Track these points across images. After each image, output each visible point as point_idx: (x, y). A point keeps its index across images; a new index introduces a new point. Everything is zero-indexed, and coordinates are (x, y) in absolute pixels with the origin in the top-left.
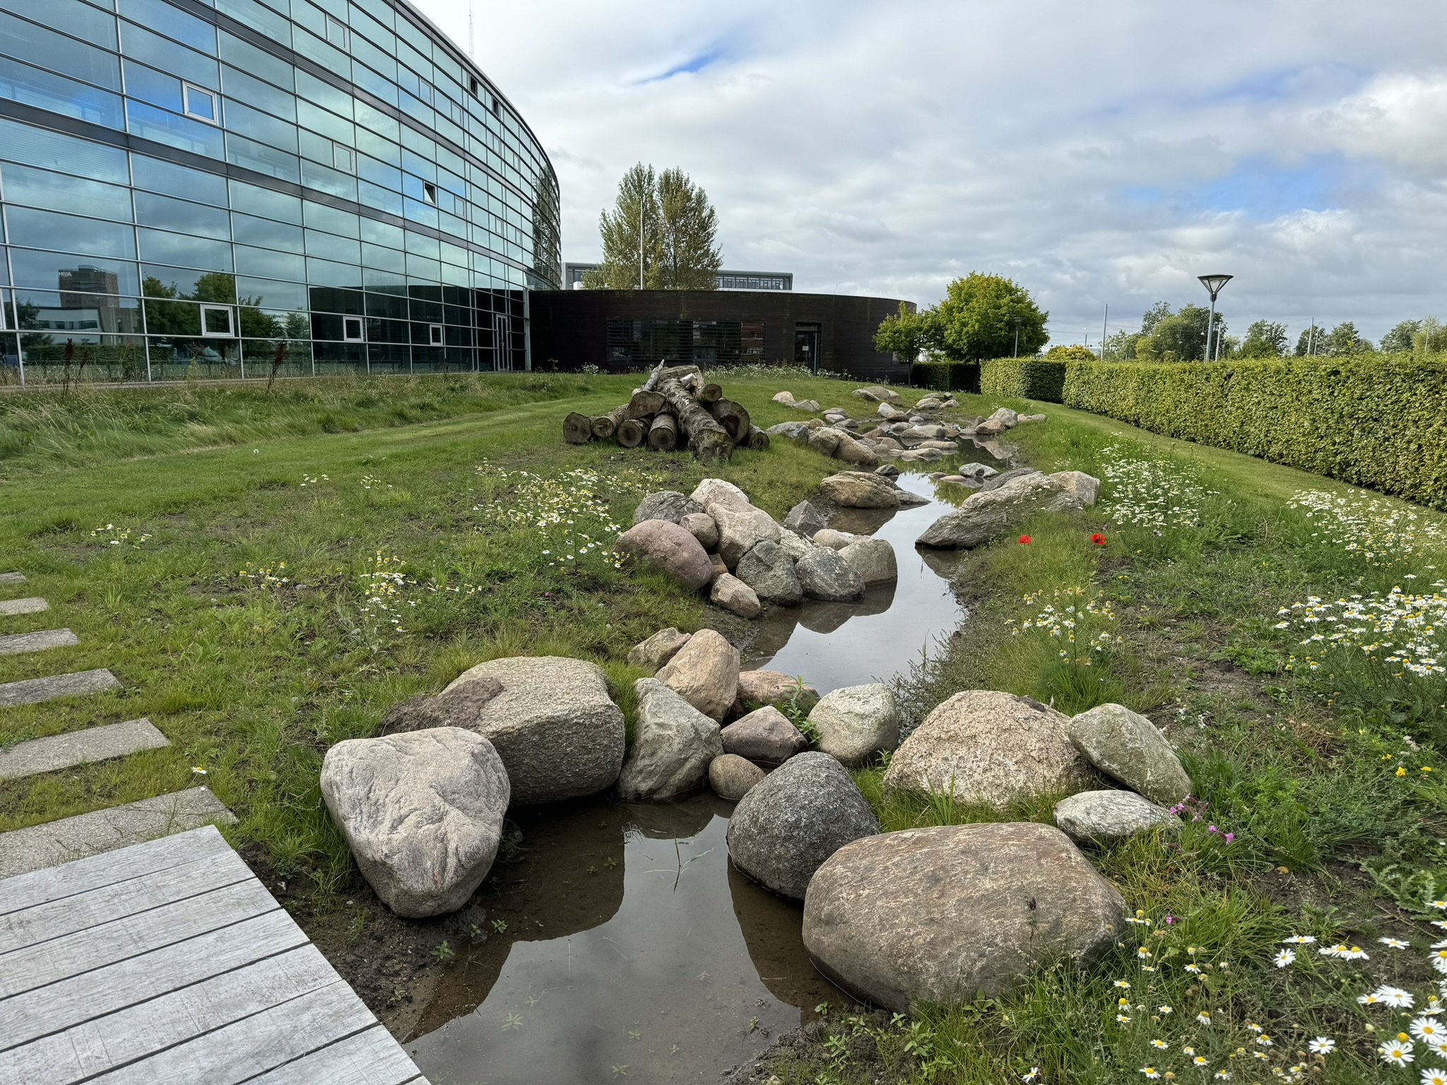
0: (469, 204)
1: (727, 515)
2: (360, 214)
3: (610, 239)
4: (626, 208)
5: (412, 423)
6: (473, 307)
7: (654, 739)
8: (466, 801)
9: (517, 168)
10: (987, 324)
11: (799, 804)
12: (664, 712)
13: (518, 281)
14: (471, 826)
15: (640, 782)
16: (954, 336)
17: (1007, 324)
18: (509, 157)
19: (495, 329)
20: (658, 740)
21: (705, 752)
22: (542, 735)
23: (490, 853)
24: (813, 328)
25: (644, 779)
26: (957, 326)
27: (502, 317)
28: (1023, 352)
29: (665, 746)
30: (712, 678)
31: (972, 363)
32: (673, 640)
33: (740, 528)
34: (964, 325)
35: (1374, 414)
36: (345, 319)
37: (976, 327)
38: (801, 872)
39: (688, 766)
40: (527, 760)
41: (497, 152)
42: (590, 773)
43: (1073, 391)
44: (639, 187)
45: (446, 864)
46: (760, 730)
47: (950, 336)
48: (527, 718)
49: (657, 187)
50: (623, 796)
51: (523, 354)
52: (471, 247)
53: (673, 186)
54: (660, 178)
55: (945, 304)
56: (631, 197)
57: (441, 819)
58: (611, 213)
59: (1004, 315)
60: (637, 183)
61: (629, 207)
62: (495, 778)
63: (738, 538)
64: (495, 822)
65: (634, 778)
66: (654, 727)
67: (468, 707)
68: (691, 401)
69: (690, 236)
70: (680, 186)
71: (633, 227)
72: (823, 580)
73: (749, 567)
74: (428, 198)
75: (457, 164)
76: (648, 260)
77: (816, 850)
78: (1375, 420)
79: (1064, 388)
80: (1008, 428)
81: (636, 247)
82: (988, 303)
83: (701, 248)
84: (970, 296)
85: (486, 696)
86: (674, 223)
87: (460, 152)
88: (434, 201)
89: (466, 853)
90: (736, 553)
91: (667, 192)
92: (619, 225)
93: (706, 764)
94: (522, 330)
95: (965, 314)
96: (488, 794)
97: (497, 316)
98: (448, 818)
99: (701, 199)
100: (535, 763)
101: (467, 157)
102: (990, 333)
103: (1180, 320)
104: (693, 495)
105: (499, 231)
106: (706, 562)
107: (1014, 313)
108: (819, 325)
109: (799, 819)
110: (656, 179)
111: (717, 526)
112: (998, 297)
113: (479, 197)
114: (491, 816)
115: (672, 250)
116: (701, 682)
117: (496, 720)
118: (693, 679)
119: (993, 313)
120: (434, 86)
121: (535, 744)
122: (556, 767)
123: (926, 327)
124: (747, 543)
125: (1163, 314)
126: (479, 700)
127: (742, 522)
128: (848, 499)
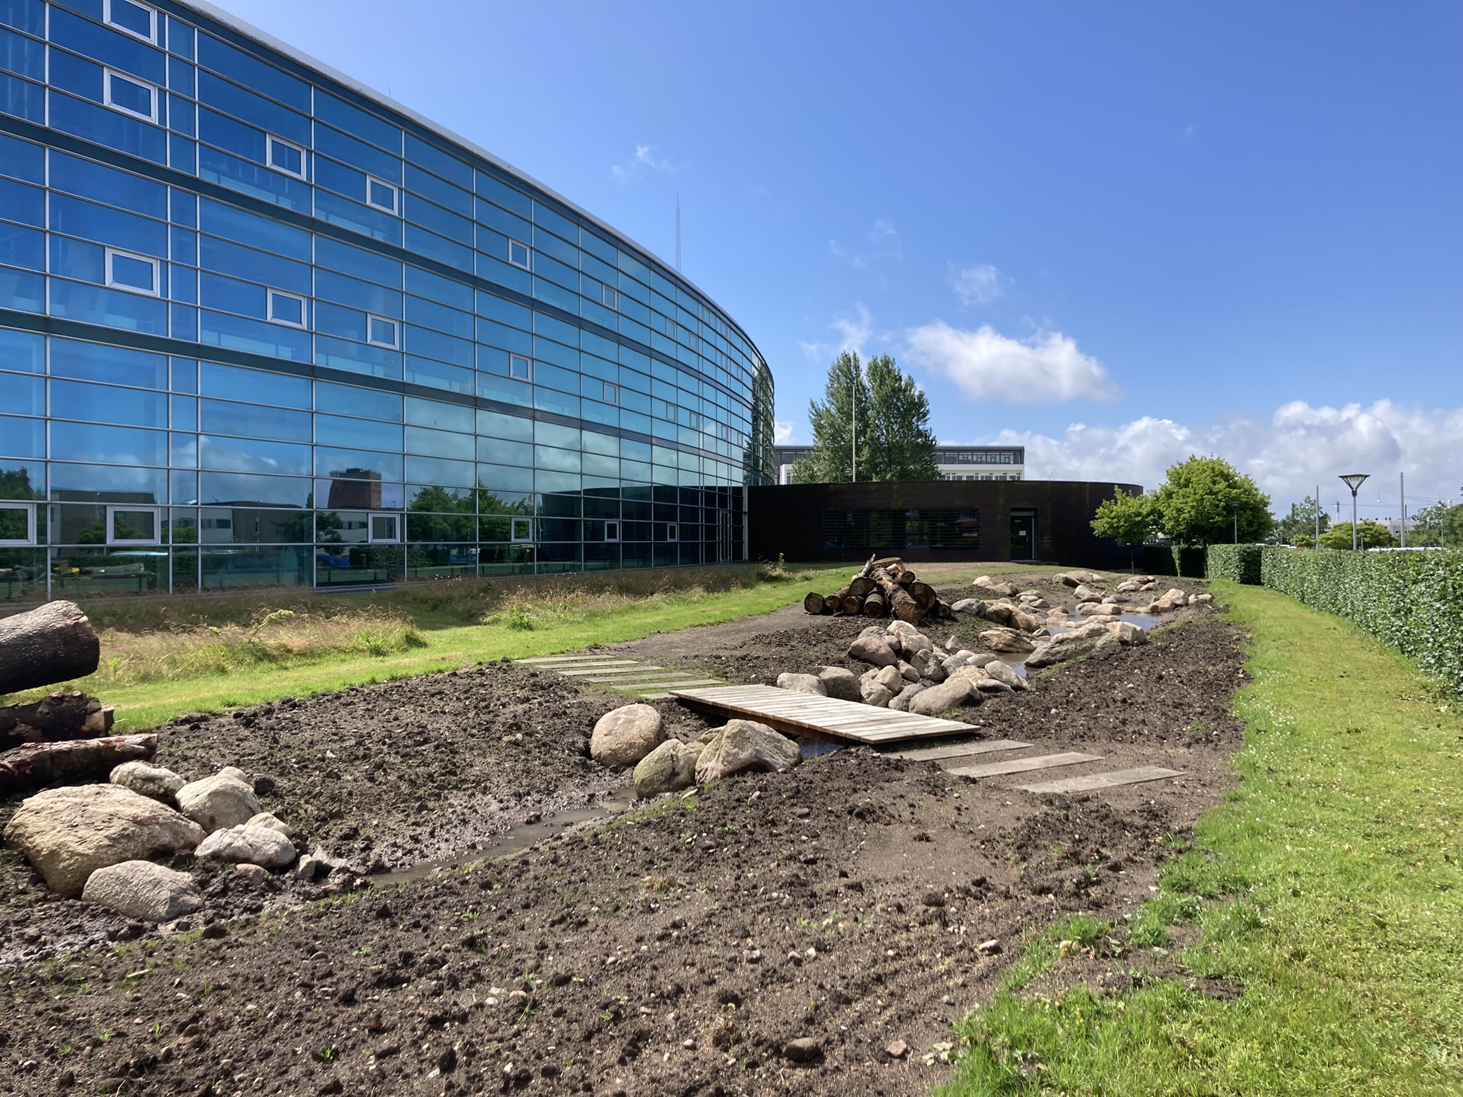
0: (702, 417)
6: (702, 504)
13: (737, 477)
18: (734, 370)
19: (719, 524)
24: (1032, 514)
26: (1175, 512)
27: (725, 512)
31: (1198, 547)
34: (1181, 511)
36: (606, 522)
37: (1193, 513)
43: (1267, 574)
47: (1169, 521)
51: (741, 544)
52: (702, 453)
53: (883, 371)
54: (868, 367)
55: (1164, 489)
58: (820, 400)
59: (1221, 501)
60: (846, 370)
63: (911, 647)
68: (894, 583)
79: (1262, 571)
80: (1177, 605)
82: (1204, 489)
87: (695, 374)
91: (877, 375)
92: (828, 411)
94: (741, 523)
97: (721, 513)
99: (910, 383)
101: (701, 376)
102: (1207, 519)
104: (889, 627)
105: (724, 436)
107: (1231, 498)
108: (1035, 510)
110: (864, 366)
111: (900, 642)
112: (1214, 483)
119: (1209, 499)
127: (912, 640)
128: (996, 645)
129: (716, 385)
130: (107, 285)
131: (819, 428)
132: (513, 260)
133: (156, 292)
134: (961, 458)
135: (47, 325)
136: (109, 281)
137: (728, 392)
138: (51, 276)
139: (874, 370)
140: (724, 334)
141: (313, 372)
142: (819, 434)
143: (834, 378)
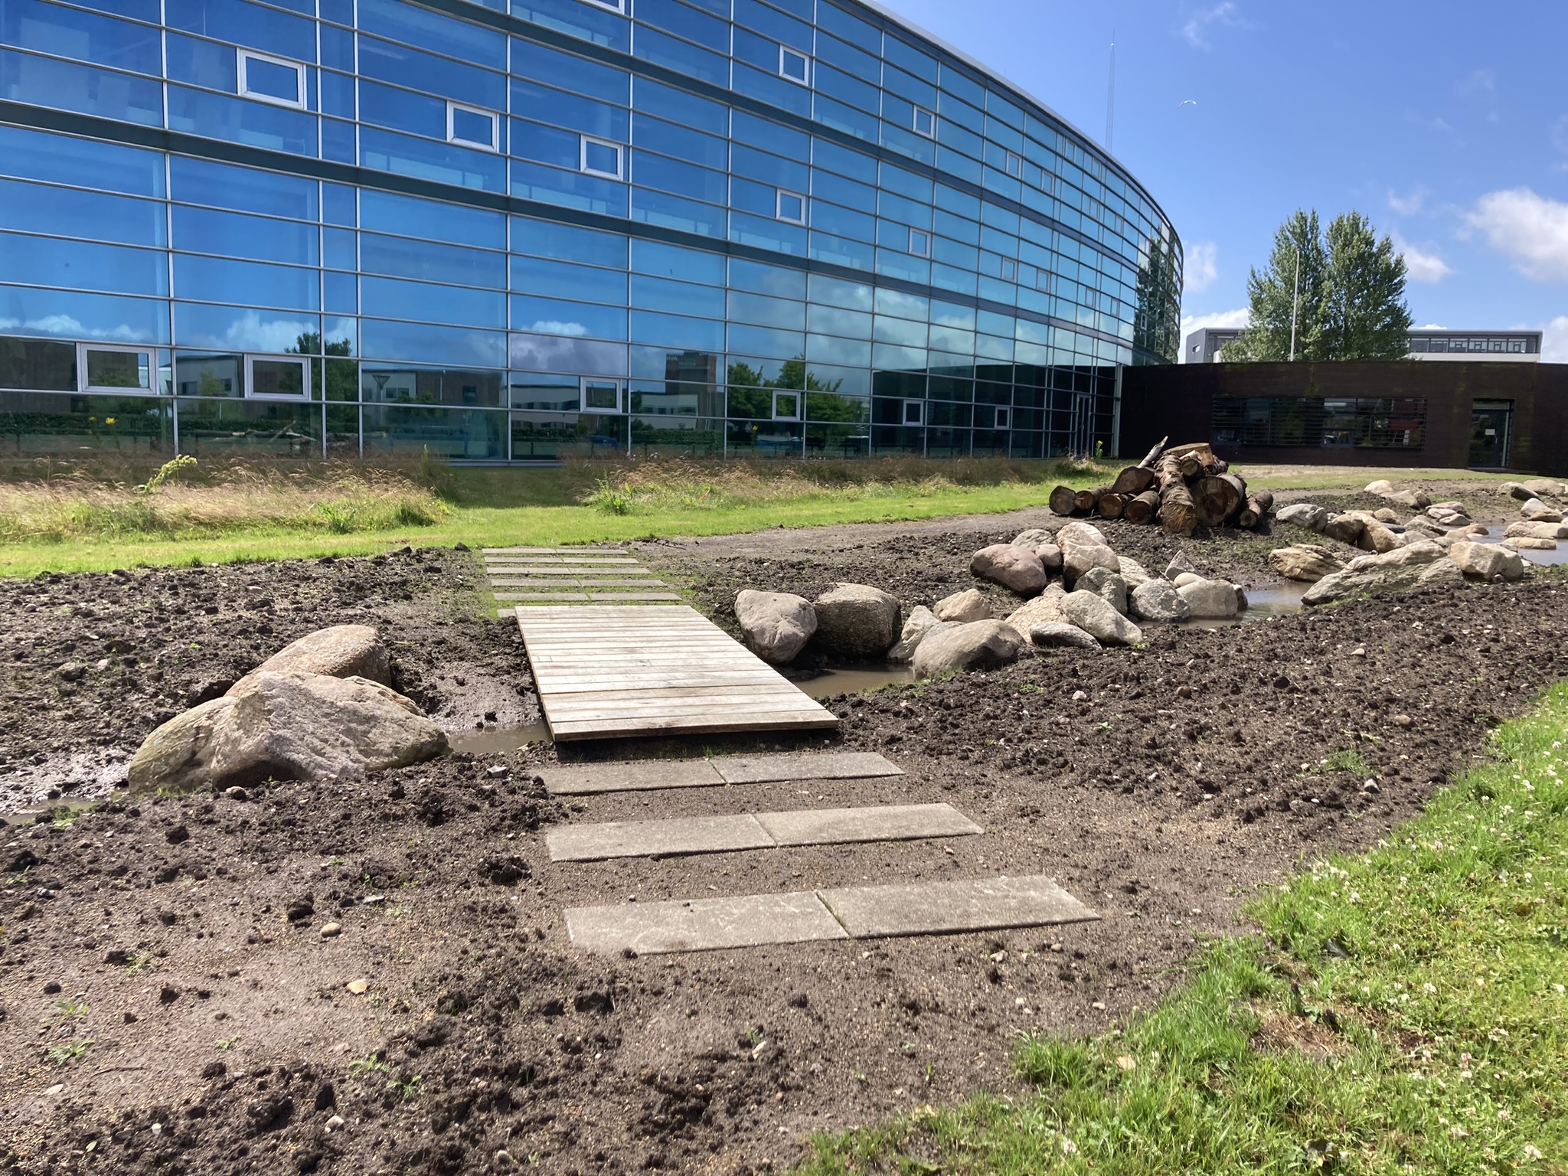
0: (1054, 276)
3: (1258, 299)
6: (1048, 387)
13: (1113, 356)
19: (1075, 409)
27: (1085, 397)
36: (906, 403)
41: (1094, 216)
44: (1300, 234)
51: (1109, 437)
52: (1053, 322)
56: (1288, 247)
61: (1285, 259)
63: (1075, 563)
70: (1357, 228)
73: (1082, 586)
83: (1383, 303)
86: (1347, 275)
87: (1048, 222)
91: (1339, 236)
92: (1271, 281)
94: (1111, 410)
97: (1079, 396)
101: (1057, 226)
105: (1090, 303)
108: (1511, 401)
111: (1061, 554)
113: (1067, 268)
120: (1020, 156)
124: (1084, 568)
127: (1083, 552)
128: (1291, 570)
129: (1079, 237)
130: (239, 94)
131: (1257, 304)
132: (785, 71)
133: (302, 104)
134: (1452, 345)
135: (166, 141)
136: (242, 89)
137: (1100, 248)
138: (168, 83)
139: (1337, 231)
140: (1095, 173)
141: (507, 205)
142: (1257, 310)
143: (1282, 241)
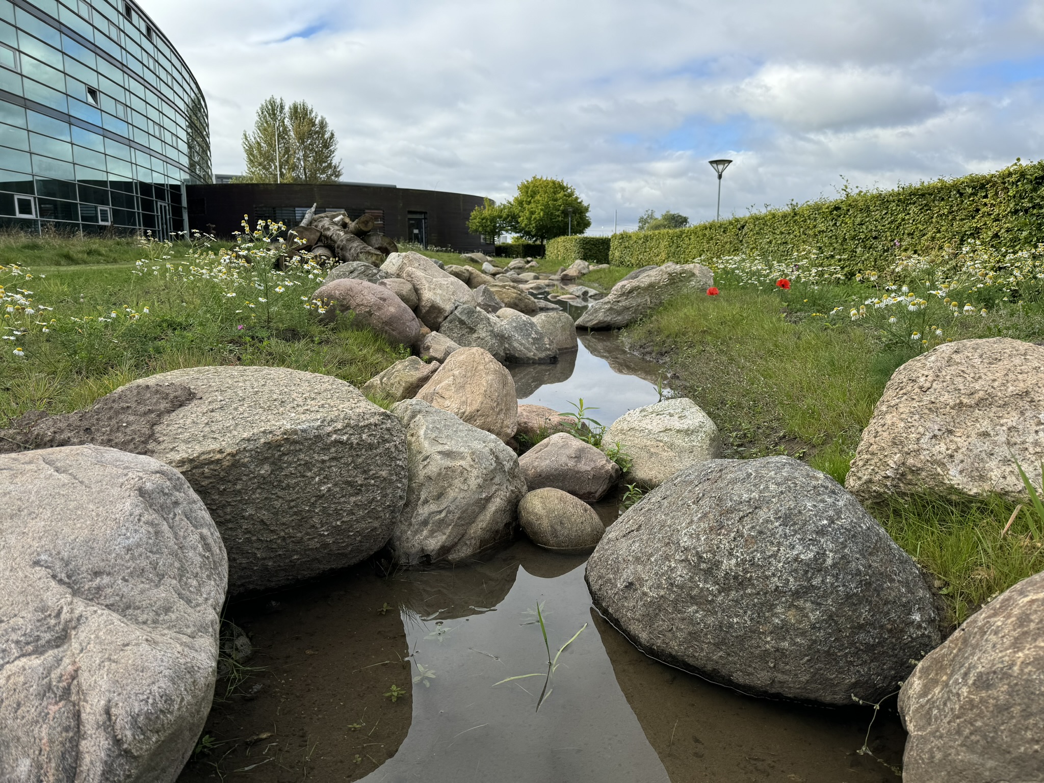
0: (129, 109)
1: (426, 278)
2: (26, 108)
3: (251, 154)
4: (264, 130)
5: (79, 264)
6: (137, 194)
7: (439, 474)
8: (132, 590)
9: (170, 85)
10: (549, 214)
11: (811, 527)
12: (447, 437)
13: (178, 177)
14: (145, 646)
15: (426, 538)
16: (526, 222)
17: (563, 212)
18: (163, 75)
19: (157, 213)
20: (446, 475)
21: (511, 488)
22: (276, 464)
23: (198, 704)
24: (420, 216)
25: (432, 533)
26: (527, 214)
27: (163, 204)
28: (575, 232)
29: (457, 482)
30: (489, 401)
31: (538, 242)
32: (417, 369)
33: (439, 291)
34: (532, 213)
35: (874, 234)
36: (16, 197)
37: (542, 214)
38: (828, 653)
39: (492, 508)
40: (250, 511)
41: (153, 69)
42: (358, 527)
43: (617, 254)
44: (273, 115)
45: (78, 757)
46: (564, 459)
47: (523, 221)
48: (245, 435)
49: (287, 115)
50: (403, 561)
52: (132, 144)
53: (300, 114)
54: (290, 109)
55: (516, 199)
56: (267, 122)
57: (62, 638)
58: (251, 134)
59: (560, 206)
60: (272, 110)
61: (265, 130)
62: (194, 538)
63: (439, 301)
64: (202, 628)
65: (416, 533)
66: (439, 457)
67: (129, 424)
68: (346, 233)
69: (316, 153)
70: (306, 114)
71: (270, 145)
72: (521, 344)
73: (452, 330)
74: (90, 100)
75: (117, 75)
76: (283, 170)
77: (854, 606)
78: (875, 238)
79: (610, 253)
80: (584, 274)
81: (273, 160)
82: (548, 197)
83: (325, 162)
84: (534, 193)
85: (163, 405)
86: (303, 142)
87: (119, 65)
88: (97, 103)
89: (135, 719)
90: (437, 317)
91: (296, 118)
92: (259, 144)
93: (514, 506)
94: (182, 216)
95: (533, 205)
96: (182, 571)
97: (159, 204)
98: (82, 635)
99: (323, 125)
100: (264, 515)
101: (125, 69)
102: (551, 219)
103: (662, 222)
104: (383, 267)
105: (157, 134)
106: (414, 319)
107: (568, 204)
108: (425, 213)
109: (821, 554)
110: (287, 109)
111: (416, 290)
112: (555, 193)
113: (136, 104)
114: (194, 616)
115: (302, 163)
116: (476, 406)
117: (187, 442)
118: (464, 403)
119: (552, 204)
120: (91, 6)
121: (264, 482)
122: (303, 521)
123: (504, 216)
124: (448, 307)
125: (651, 218)
126: (151, 412)
129: (143, 82)
137: (159, 94)
139: (295, 113)
